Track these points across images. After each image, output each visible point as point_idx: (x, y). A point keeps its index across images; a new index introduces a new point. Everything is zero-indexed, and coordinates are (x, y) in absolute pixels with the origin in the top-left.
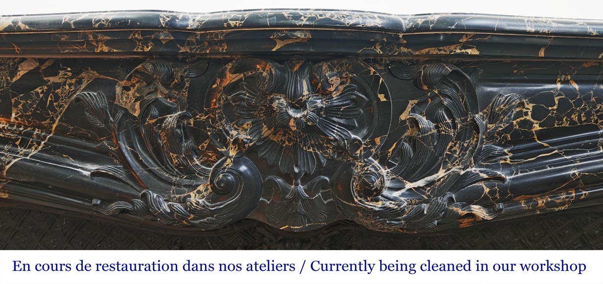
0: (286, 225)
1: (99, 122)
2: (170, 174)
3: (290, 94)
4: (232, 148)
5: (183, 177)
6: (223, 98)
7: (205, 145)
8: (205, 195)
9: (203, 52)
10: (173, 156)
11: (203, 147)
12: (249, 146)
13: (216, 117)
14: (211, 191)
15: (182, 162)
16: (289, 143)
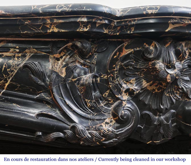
0: (150, 141)
1: (40, 81)
2: (86, 113)
3: (166, 60)
4: (124, 95)
5: (94, 114)
6: (119, 64)
7: (107, 94)
8: (112, 125)
9: (115, 34)
10: (87, 101)
11: (105, 95)
12: (136, 93)
13: (114, 76)
14: (115, 122)
15: (93, 105)
16: (158, 91)
